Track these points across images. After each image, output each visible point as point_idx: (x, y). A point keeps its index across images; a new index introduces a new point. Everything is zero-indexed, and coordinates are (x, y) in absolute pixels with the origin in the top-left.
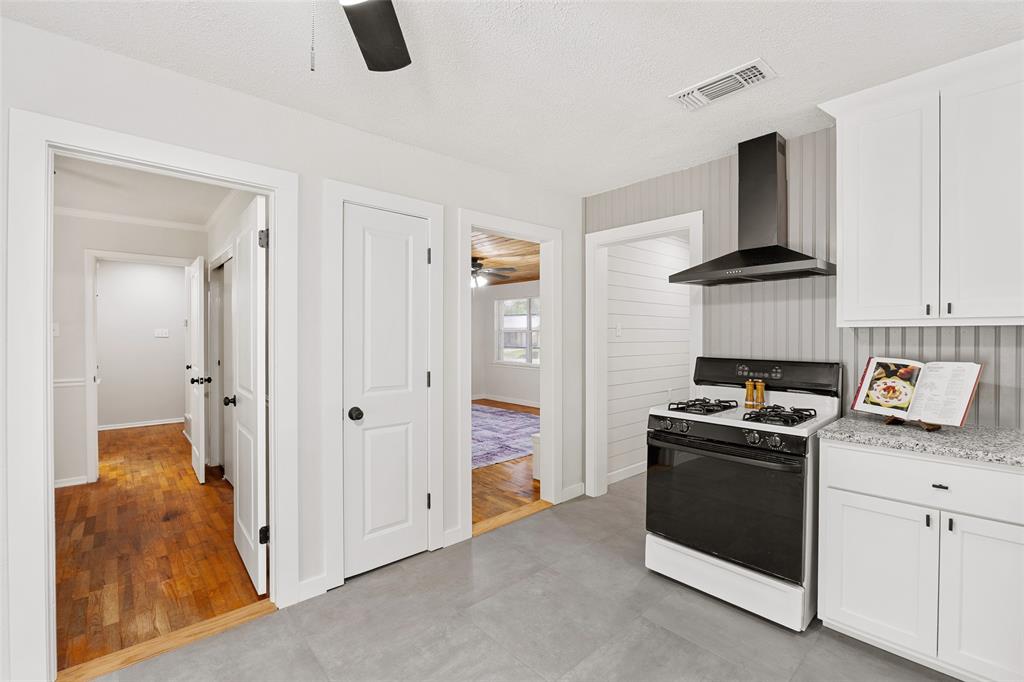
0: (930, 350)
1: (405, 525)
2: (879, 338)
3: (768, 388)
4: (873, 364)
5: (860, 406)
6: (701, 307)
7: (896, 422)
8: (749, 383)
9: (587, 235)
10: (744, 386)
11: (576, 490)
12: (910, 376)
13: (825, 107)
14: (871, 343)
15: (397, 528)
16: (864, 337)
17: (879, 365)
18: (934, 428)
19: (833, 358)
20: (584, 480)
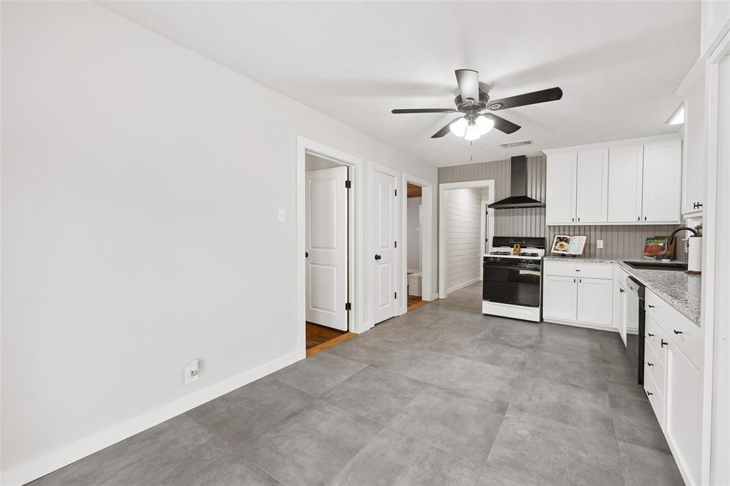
0: (572, 233)
1: (388, 305)
2: (557, 229)
3: (521, 247)
4: (556, 237)
5: (553, 251)
6: (493, 217)
7: (563, 255)
8: (515, 245)
9: (440, 185)
10: (512, 247)
11: (435, 296)
12: (567, 241)
13: (543, 151)
14: (554, 231)
15: (385, 306)
16: (552, 229)
17: (558, 238)
18: (574, 256)
19: (542, 236)
20: (438, 292)
